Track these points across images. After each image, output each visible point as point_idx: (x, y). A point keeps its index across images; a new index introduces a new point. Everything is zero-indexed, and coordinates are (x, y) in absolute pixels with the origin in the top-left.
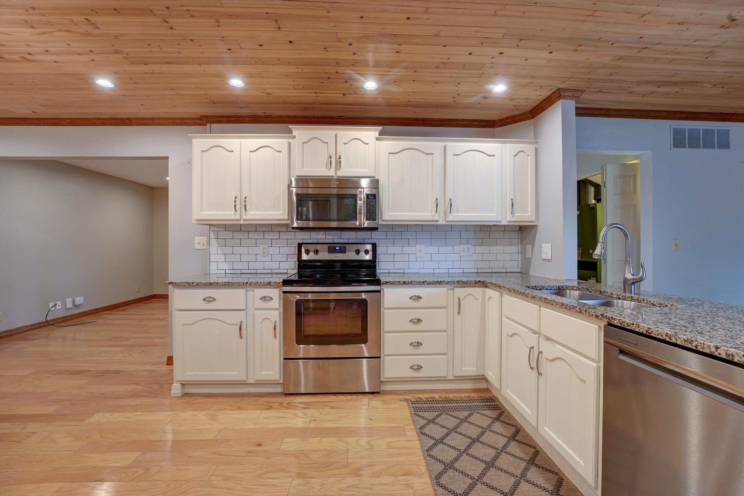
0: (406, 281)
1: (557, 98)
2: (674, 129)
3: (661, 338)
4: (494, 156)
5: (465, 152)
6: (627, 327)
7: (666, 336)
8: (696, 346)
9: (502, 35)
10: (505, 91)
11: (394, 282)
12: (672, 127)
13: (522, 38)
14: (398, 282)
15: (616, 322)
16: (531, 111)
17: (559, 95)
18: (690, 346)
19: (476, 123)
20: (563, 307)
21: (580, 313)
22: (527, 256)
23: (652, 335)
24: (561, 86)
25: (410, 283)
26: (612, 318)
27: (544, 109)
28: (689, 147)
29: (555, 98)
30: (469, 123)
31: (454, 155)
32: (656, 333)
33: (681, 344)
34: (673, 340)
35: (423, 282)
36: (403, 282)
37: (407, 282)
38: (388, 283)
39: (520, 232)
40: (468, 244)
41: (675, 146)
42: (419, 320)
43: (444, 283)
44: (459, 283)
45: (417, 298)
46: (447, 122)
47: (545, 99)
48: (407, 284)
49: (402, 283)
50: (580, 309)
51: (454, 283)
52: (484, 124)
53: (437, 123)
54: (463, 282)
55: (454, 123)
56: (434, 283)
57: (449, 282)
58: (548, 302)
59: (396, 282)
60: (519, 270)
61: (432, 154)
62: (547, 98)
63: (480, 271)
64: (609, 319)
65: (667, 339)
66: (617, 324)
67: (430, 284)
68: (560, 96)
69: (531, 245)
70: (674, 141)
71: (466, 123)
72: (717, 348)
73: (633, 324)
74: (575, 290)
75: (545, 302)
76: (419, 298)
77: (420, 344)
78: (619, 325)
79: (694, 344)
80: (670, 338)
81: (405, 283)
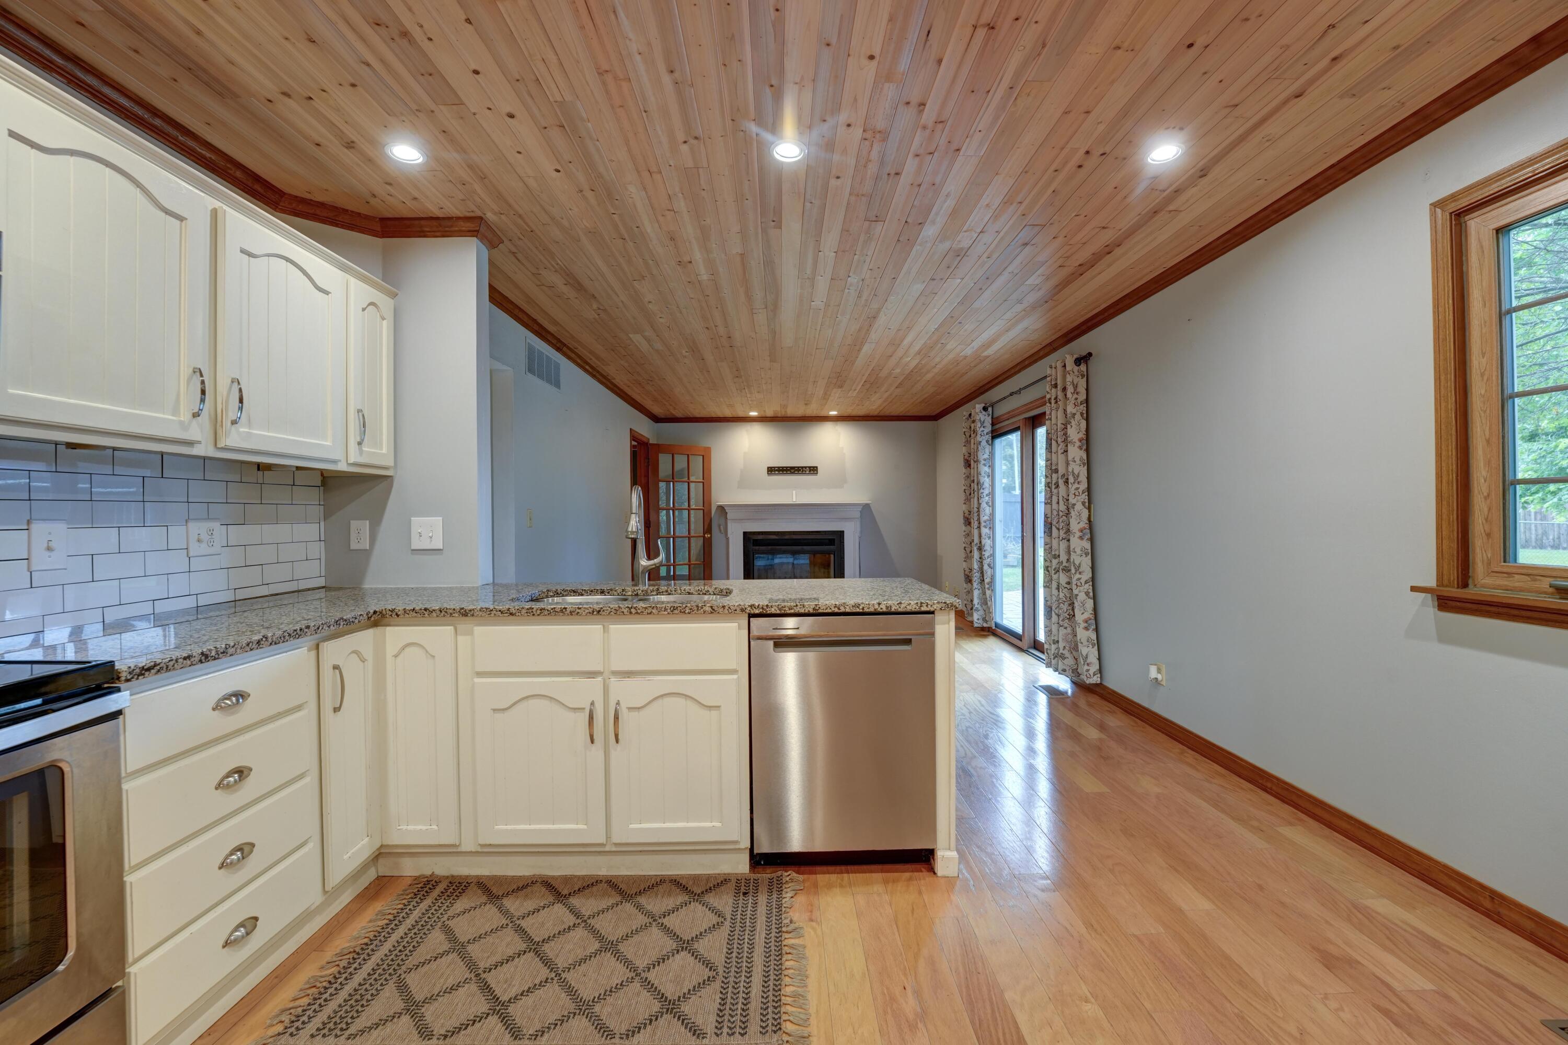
0: (210, 650)
1: (469, 231)
2: (528, 343)
3: (830, 611)
4: (327, 293)
5: (269, 255)
6: (789, 612)
7: (835, 607)
8: (863, 609)
9: (559, 99)
10: (410, 164)
11: (171, 663)
13: (566, 127)
14: (185, 658)
15: (773, 609)
16: (383, 220)
17: (478, 229)
18: (858, 610)
19: (238, 174)
20: (676, 611)
21: (712, 613)
22: (354, 546)
23: (820, 611)
24: (490, 216)
25: (223, 653)
26: (767, 606)
27: (422, 234)
29: (464, 229)
30: (222, 163)
31: (243, 251)
32: (824, 608)
33: (849, 611)
34: (842, 610)
35: (259, 642)
36: (202, 654)
37: (213, 653)
38: (147, 673)
39: (322, 488)
40: (208, 519)
42: (241, 772)
45: (238, 700)
47: (438, 218)
48: (215, 659)
49: (197, 659)
50: (711, 607)
52: (257, 187)
56: (287, 638)
57: (318, 628)
58: (639, 611)
59: (177, 661)
60: (321, 582)
61: (182, 219)
62: (444, 218)
63: (241, 595)
64: (762, 608)
65: (836, 610)
66: (775, 612)
67: (275, 644)
68: (478, 231)
69: (368, 522)
72: (879, 604)
73: (797, 606)
74: (551, 596)
75: (631, 613)
76: (242, 696)
77: (246, 849)
78: (778, 612)
79: (861, 607)
80: (839, 609)
81: (206, 656)
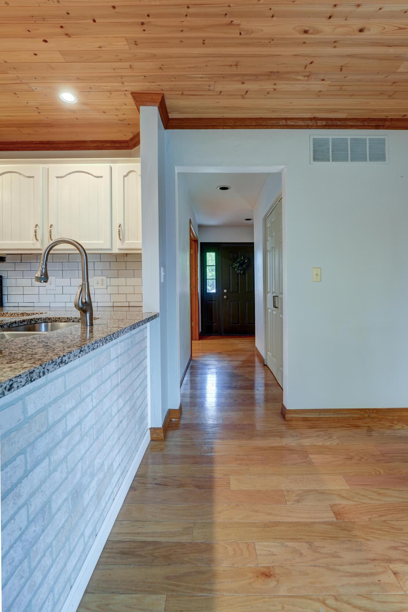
2: (314, 139)
4: (101, 177)
5: (71, 174)
12: (312, 137)
19: (108, 145)
28: (333, 160)
31: (57, 177)
41: (315, 159)
43: (8, 316)
44: (24, 315)
46: (75, 145)
51: (18, 315)
52: (117, 145)
53: (65, 145)
54: (28, 314)
55: (84, 145)
57: (12, 314)
61: (33, 177)
63: (115, 304)
68: (137, 102)
70: (314, 153)
71: (97, 145)
